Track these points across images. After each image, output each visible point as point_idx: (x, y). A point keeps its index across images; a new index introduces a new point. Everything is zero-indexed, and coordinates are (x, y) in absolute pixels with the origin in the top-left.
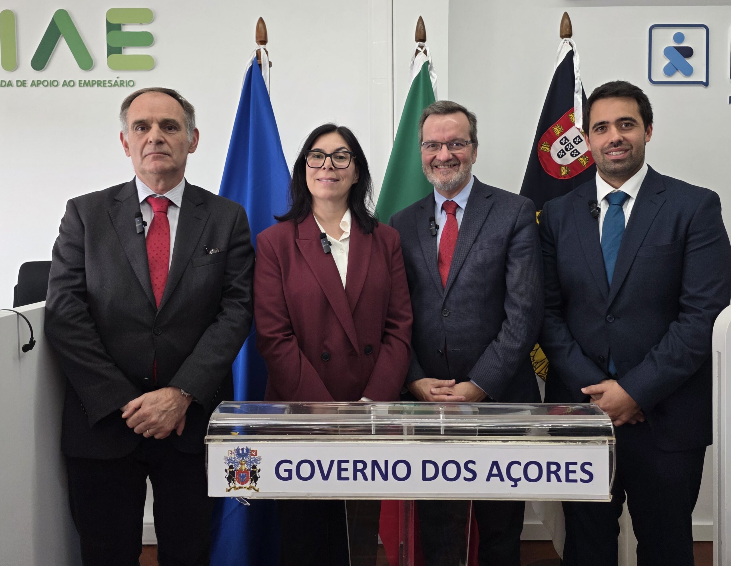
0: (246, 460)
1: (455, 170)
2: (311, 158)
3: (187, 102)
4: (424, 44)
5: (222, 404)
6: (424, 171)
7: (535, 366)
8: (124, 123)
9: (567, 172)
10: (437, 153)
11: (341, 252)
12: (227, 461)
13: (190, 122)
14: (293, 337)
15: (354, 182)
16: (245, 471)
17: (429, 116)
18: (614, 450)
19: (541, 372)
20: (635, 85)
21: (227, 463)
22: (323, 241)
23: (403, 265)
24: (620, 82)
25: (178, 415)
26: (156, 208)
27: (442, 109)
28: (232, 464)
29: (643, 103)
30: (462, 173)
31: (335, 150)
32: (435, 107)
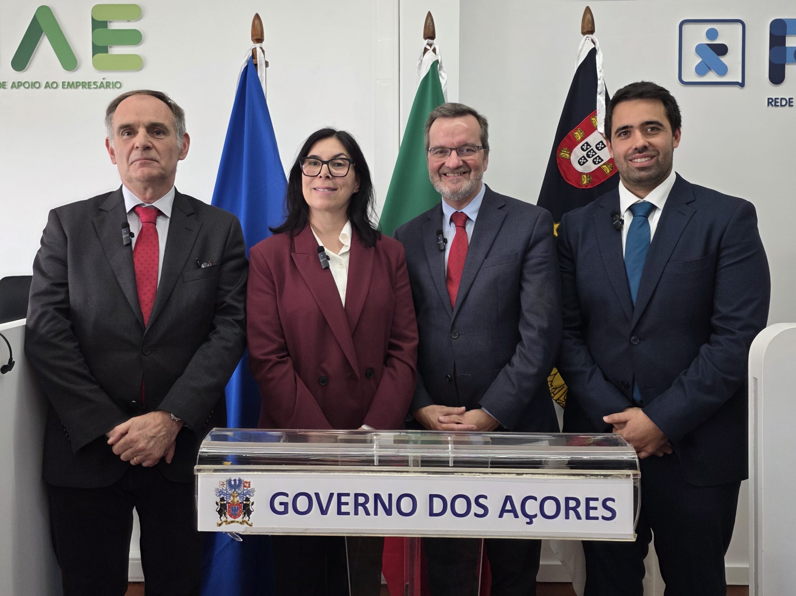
0: (238, 492)
1: (466, 178)
2: (307, 166)
3: (176, 105)
4: (433, 42)
5: (214, 431)
6: (431, 180)
7: (553, 391)
8: (109, 129)
9: (589, 181)
10: (446, 159)
11: (340, 267)
12: (218, 493)
13: (180, 126)
14: (287, 359)
15: (355, 191)
16: (237, 504)
17: (435, 121)
18: (638, 485)
19: (560, 399)
20: (661, 86)
21: (218, 495)
22: (320, 255)
23: (407, 281)
24: (645, 82)
25: (168, 441)
26: (144, 218)
27: (451, 112)
28: (223, 496)
29: (670, 105)
30: (472, 181)
31: (333, 156)
32: (444, 109)
